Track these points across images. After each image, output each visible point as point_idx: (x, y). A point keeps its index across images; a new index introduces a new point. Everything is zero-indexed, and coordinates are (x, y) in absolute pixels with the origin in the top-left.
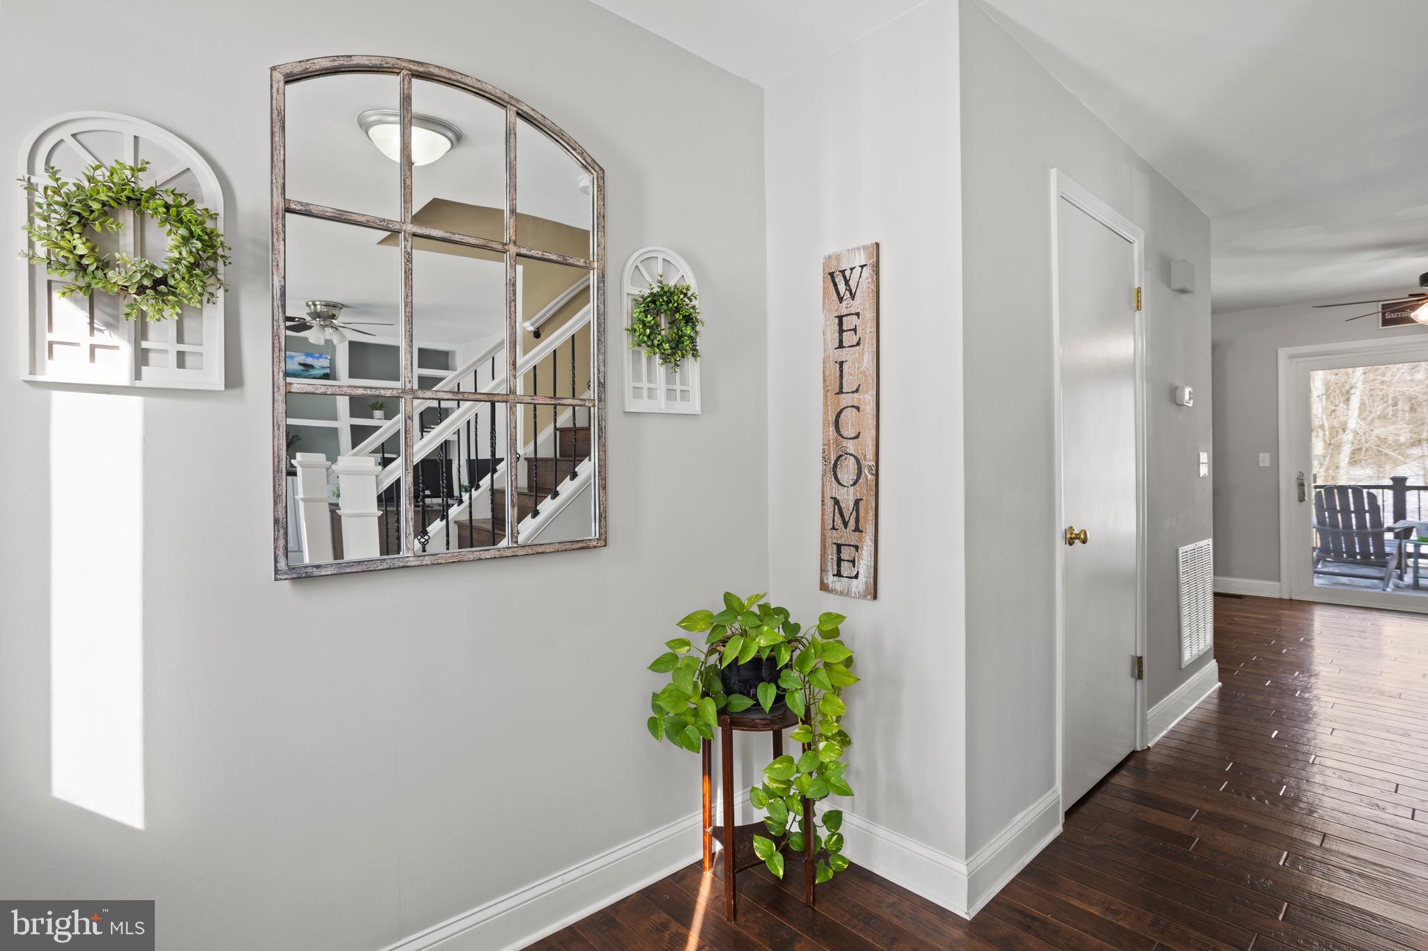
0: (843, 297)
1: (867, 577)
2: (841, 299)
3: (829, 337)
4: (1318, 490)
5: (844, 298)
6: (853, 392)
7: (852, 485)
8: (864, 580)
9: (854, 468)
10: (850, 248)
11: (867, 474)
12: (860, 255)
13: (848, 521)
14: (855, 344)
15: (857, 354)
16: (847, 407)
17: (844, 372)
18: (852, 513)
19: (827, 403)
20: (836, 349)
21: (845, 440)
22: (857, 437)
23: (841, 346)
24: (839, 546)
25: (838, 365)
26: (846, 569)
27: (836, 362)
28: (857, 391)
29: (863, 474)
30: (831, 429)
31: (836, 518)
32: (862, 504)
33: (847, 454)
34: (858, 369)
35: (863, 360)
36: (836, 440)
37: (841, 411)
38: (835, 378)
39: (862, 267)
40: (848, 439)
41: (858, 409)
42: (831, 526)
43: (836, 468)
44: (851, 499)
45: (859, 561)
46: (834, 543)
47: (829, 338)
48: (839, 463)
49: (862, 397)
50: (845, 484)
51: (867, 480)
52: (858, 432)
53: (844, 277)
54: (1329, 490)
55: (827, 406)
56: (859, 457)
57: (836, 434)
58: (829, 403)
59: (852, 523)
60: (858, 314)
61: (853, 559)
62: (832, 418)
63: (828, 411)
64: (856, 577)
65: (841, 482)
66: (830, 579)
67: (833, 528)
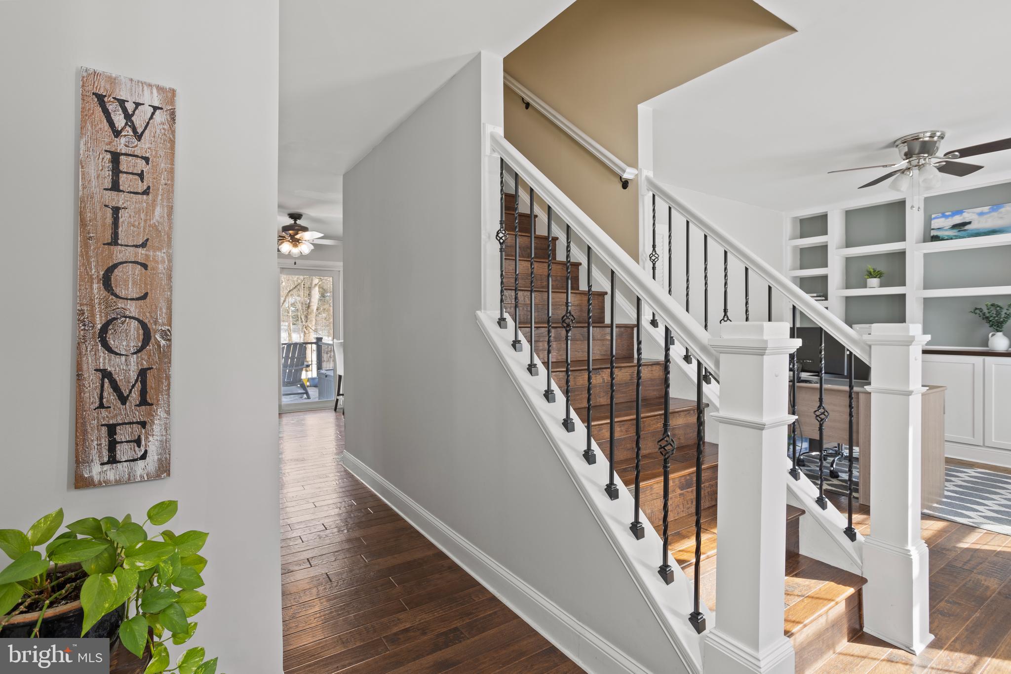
0: (121, 132)
1: (161, 454)
2: (117, 133)
3: (92, 171)
4: (283, 346)
5: (123, 134)
6: (136, 246)
7: (133, 354)
8: (156, 458)
9: (138, 334)
10: (136, 78)
11: (159, 339)
12: (152, 93)
13: (128, 396)
14: (140, 191)
15: (145, 204)
16: (126, 262)
17: (121, 220)
18: (133, 386)
19: (87, 253)
20: (105, 189)
21: (121, 300)
22: (144, 297)
23: (115, 187)
24: (112, 429)
25: (109, 212)
26: (124, 451)
27: (106, 206)
28: (144, 245)
29: (153, 340)
30: (95, 286)
31: (105, 394)
32: (149, 375)
33: (126, 317)
34: (145, 221)
35: (153, 213)
36: (106, 300)
37: (115, 266)
38: (104, 225)
39: (155, 108)
40: (127, 299)
41: (145, 266)
42: (97, 405)
43: (106, 333)
44: (132, 369)
45: (147, 438)
46: (102, 425)
47: (93, 174)
48: (111, 327)
49: (151, 253)
50: (123, 352)
51: (159, 346)
52: (144, 292)
53: (125, 110)
54: (289, 345)
55: (88, 258)
56: (146, 321)
57: (104, 293)
58: (91, 253)
59: (135, 396)
60: (147, 160)
61: (137, 437)
62: (97, 272)
63: (89, 263)
64: (143, 457)
65: (116, 350)
66: (96, 471)
67: (101, 406)
